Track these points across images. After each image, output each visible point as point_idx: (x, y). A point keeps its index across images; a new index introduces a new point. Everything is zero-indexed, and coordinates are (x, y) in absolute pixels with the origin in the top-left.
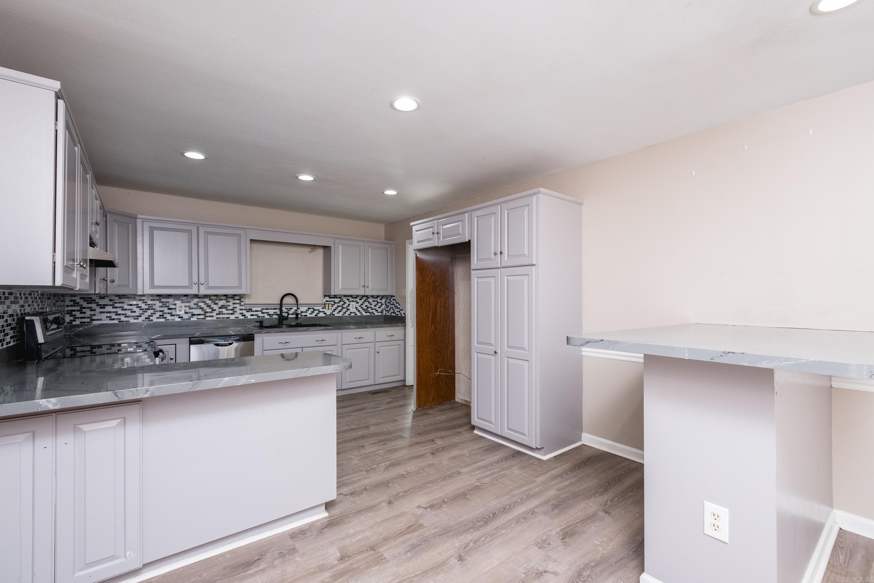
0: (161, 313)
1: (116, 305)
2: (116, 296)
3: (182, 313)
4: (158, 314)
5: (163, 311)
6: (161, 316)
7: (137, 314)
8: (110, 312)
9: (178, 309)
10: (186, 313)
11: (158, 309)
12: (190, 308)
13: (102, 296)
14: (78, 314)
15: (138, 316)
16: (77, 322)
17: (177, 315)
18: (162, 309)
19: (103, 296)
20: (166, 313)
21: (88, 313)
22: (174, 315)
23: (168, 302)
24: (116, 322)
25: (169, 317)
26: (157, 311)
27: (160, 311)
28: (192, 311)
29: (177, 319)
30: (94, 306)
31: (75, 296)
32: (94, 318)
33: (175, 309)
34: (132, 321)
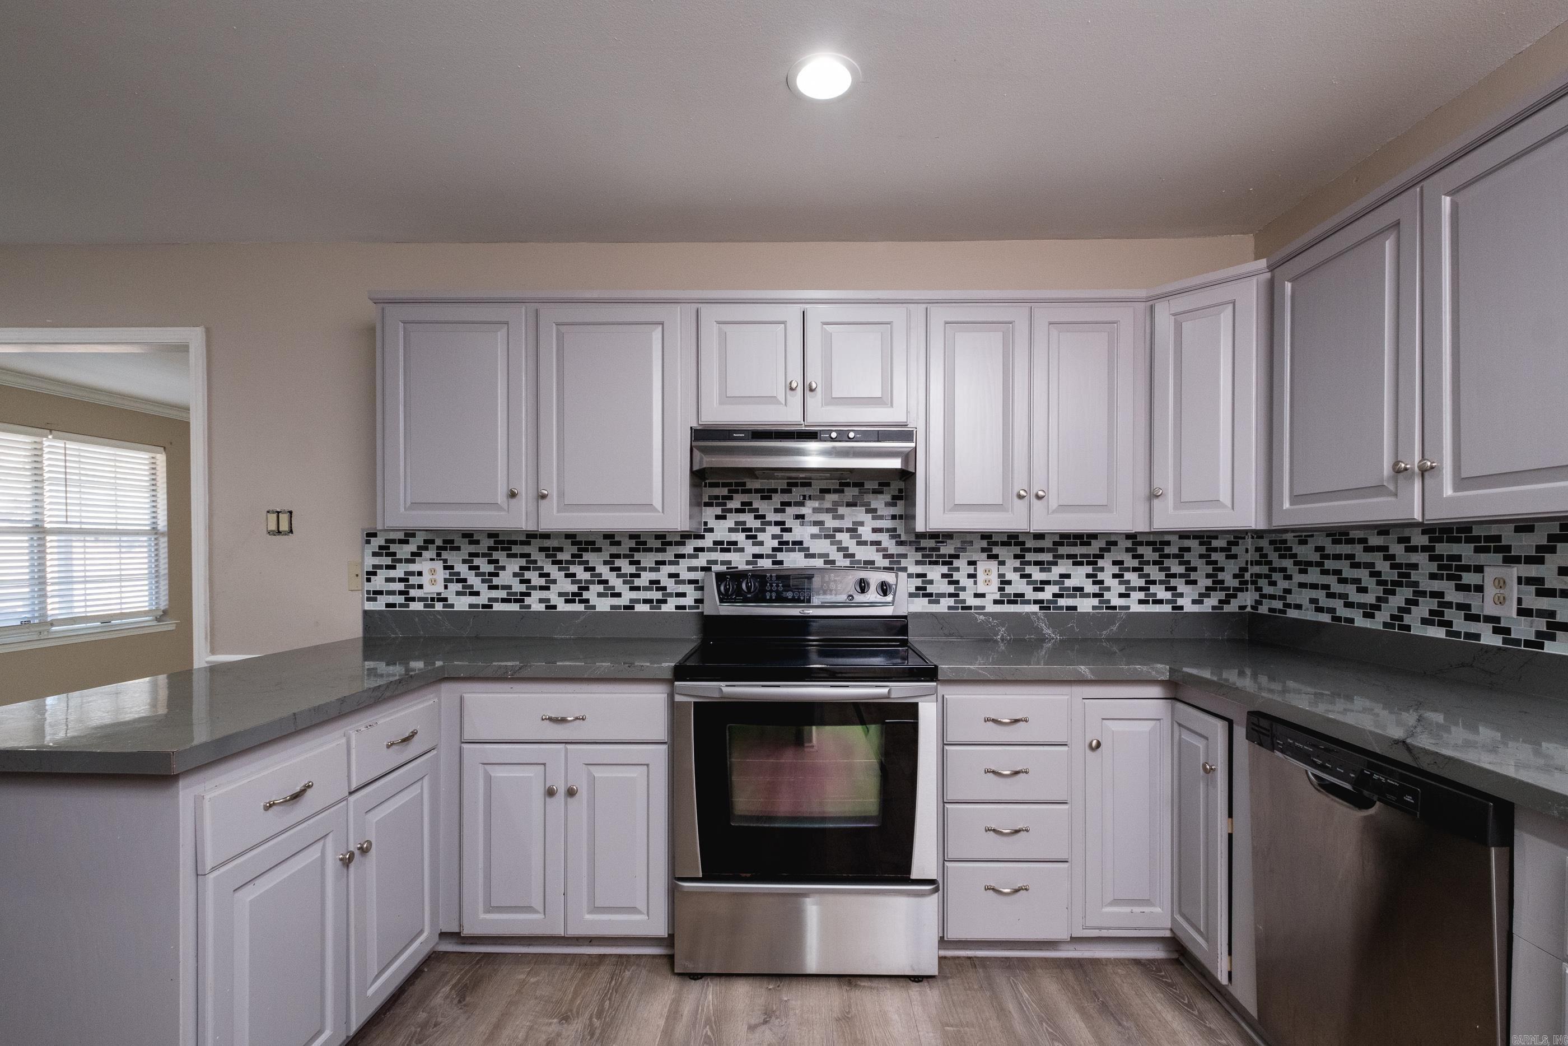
0: (1434, 604)
1: (1329, 564)
2: (1328, 535)
3: (1509, 613)
4: (1424, 608)
5: (1440, 595)
6: (1435, 619)
7: (1370, 598)
8: (1314, 586)
9: (1490, 591)
10: (1523, 612)
11: (1428, 585)
12: (1542, 593)
13: (1301, 536)
14: (1268, 590)
15: (1372, 606)
16: (1263, 610)
17: (1488, 619)
18: (1436, 586)
19: (1305, 536)
20: (1449, 605)
21: (1283, 584)
22: (1475, 618)
23: (1458, 558)
24: (1325, 618)
25: (1460, 625)
26: (1423, 594)
27: (1434, 595)
28: (1545, 603)
29: (1490, 639)
30: (1288, 563)
31: (1262, 537)
32: (1290, 599)
33: (1479, 589)
34: (1360, 622)
